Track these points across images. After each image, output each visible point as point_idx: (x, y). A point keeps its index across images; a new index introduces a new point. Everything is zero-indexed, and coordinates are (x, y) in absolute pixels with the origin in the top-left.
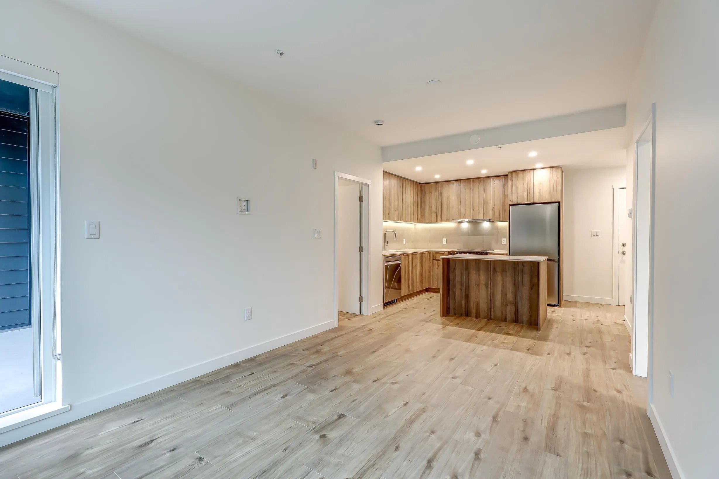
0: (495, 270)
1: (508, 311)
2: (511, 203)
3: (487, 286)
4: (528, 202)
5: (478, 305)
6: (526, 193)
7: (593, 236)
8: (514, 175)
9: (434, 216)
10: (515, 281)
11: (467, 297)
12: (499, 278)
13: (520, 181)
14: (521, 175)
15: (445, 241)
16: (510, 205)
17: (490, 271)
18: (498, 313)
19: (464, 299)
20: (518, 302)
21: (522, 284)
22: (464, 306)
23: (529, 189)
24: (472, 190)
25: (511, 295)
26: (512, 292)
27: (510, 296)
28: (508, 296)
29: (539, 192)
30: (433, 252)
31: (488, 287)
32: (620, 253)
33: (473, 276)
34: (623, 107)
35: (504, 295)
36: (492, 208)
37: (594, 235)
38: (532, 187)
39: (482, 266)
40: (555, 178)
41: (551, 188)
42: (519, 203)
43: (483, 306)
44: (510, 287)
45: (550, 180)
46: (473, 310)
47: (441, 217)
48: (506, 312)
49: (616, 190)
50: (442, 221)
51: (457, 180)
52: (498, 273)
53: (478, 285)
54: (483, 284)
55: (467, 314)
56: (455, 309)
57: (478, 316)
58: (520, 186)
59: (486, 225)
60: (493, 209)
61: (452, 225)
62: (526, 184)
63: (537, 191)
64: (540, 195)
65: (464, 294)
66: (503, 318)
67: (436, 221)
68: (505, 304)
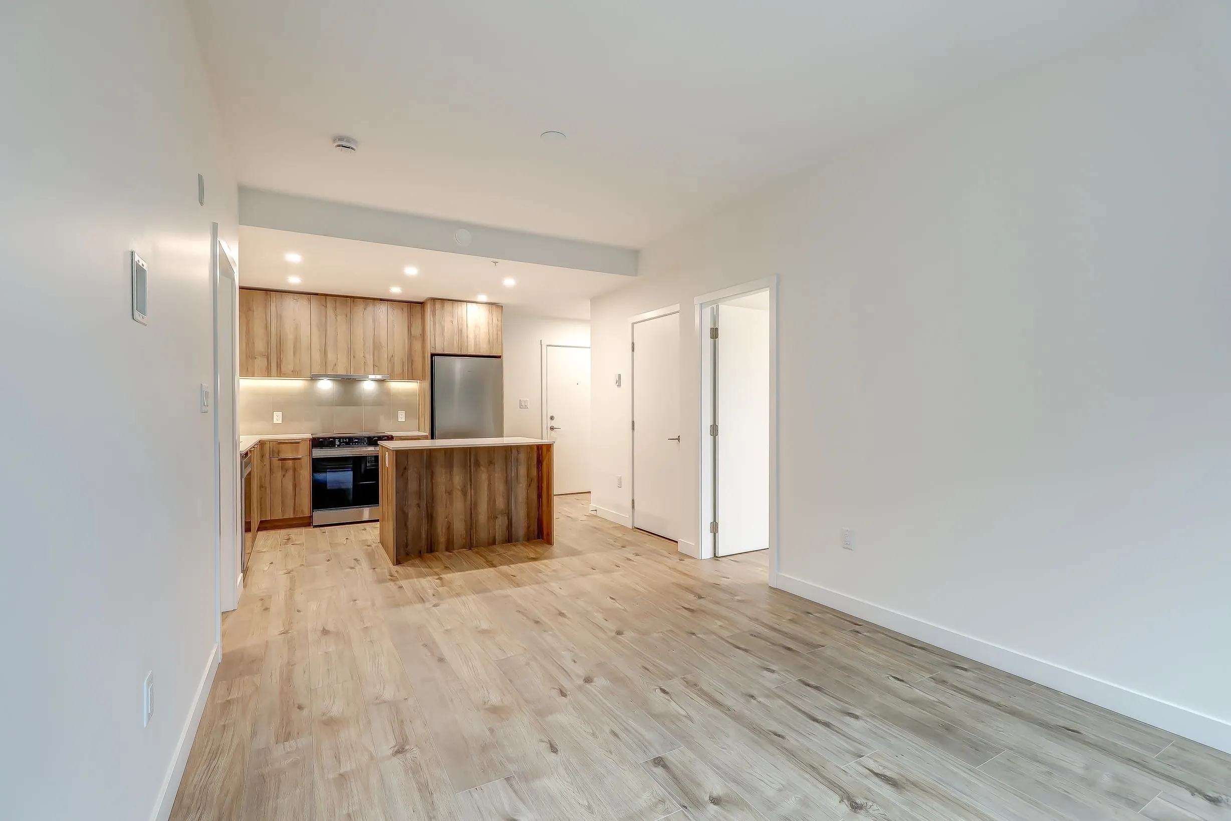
0: (477, 464)
1: (497, 527)
2: (434, 352)
3: (464, 493)
4: (459, 353)
5: (449, 528)
6: (456, 338)
7: (521, 407)
8: (438, 305)
9: (261, 362)
10: (507, 477)
11: (431, 518)
12: (483, 476)
13: (448, 318)
14: (448, 306)
15: (278, 418)
16: (433, 355)
17: (470, 467)
18: (483, 534)
19: (424, 521)
20: (511, 509)
21: (517, 482)
22: (424, 536)
23: (460, 332)
24: (350, 321)
25: (501, 500)
26: (503, 496)
27: (500, 503)
28: (497, 503)
29: (475, 339)
30: (270, 441)
31: (466, 493)
32: (549, 428)
33: (441, 478)
34: (635, 253)
35: (492, 501)
36: (390, 356)
37: (522, 405)
38: (464, 331)
39: (457, 459)
40: (495, 321)
41: (491, 336)
42: (446, 352)
43: (459, 527)
44: (500, 487)
45: (489, 323)
46: (442, 539)
47: (279, 365)
48: (495, 529)
49: (544, 347)
50: (281, 374)
51: (317, 294)
52: (483, 469)
53: (450, 493)
54: (459, 490)
55: (431, 548)
56: (407, 545)
57: (449, 547)
58: (447, 326)
59: (368, 386)
60: (391, 359)
61: (296, 385)
62: (455, 323)
63: (471, 336)
64: (476, 345)
65: (424, 513)
66: (491, 540)
67: (268, 374)
68: (493, 517)
